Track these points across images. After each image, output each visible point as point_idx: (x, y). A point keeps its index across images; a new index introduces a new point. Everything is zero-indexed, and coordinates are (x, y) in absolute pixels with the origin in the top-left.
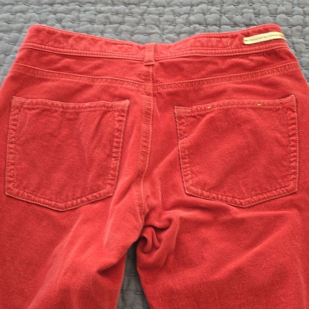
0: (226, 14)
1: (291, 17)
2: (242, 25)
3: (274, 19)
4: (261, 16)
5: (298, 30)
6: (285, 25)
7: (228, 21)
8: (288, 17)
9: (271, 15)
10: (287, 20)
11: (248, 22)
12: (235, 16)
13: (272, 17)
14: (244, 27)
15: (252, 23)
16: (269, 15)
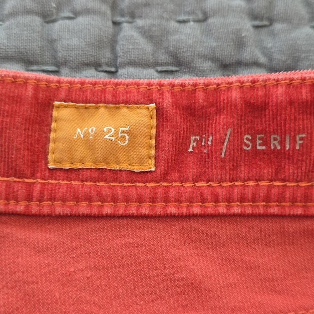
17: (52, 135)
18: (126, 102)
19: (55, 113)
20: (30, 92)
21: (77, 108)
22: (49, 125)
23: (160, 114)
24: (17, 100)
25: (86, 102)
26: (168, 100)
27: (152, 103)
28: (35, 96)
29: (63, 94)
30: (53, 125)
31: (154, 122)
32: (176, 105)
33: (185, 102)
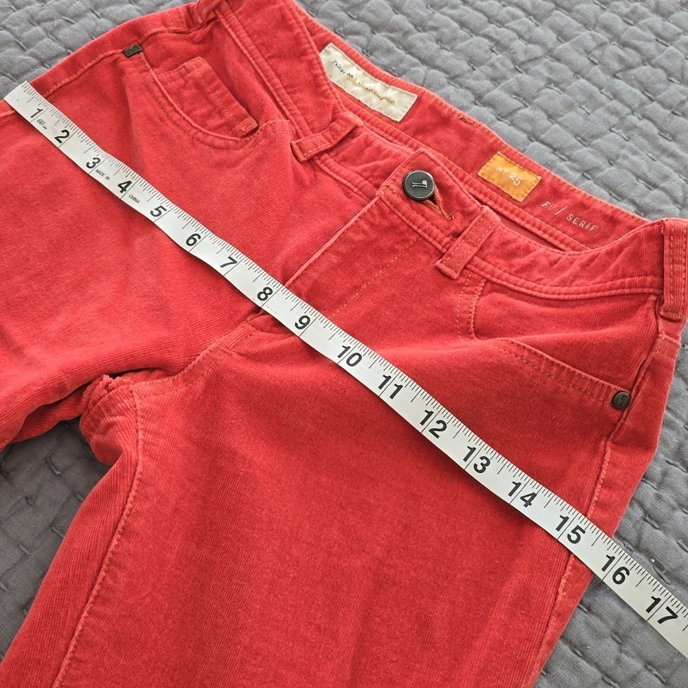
17: (488, 163)
18: (530, 170)
19: (495, 156)
20: (492, 140)
21: (506, 160)
22: (489, 159)
23: (541, 183)
24: (484, 141)
25: (512, 160)
26: (548, 180)
27: (541, 176)
28: (492, 144)
29: (504, 151)
30: (491, 160)
31: (536, 184)
32: (550, 185)
33: (555, 186)
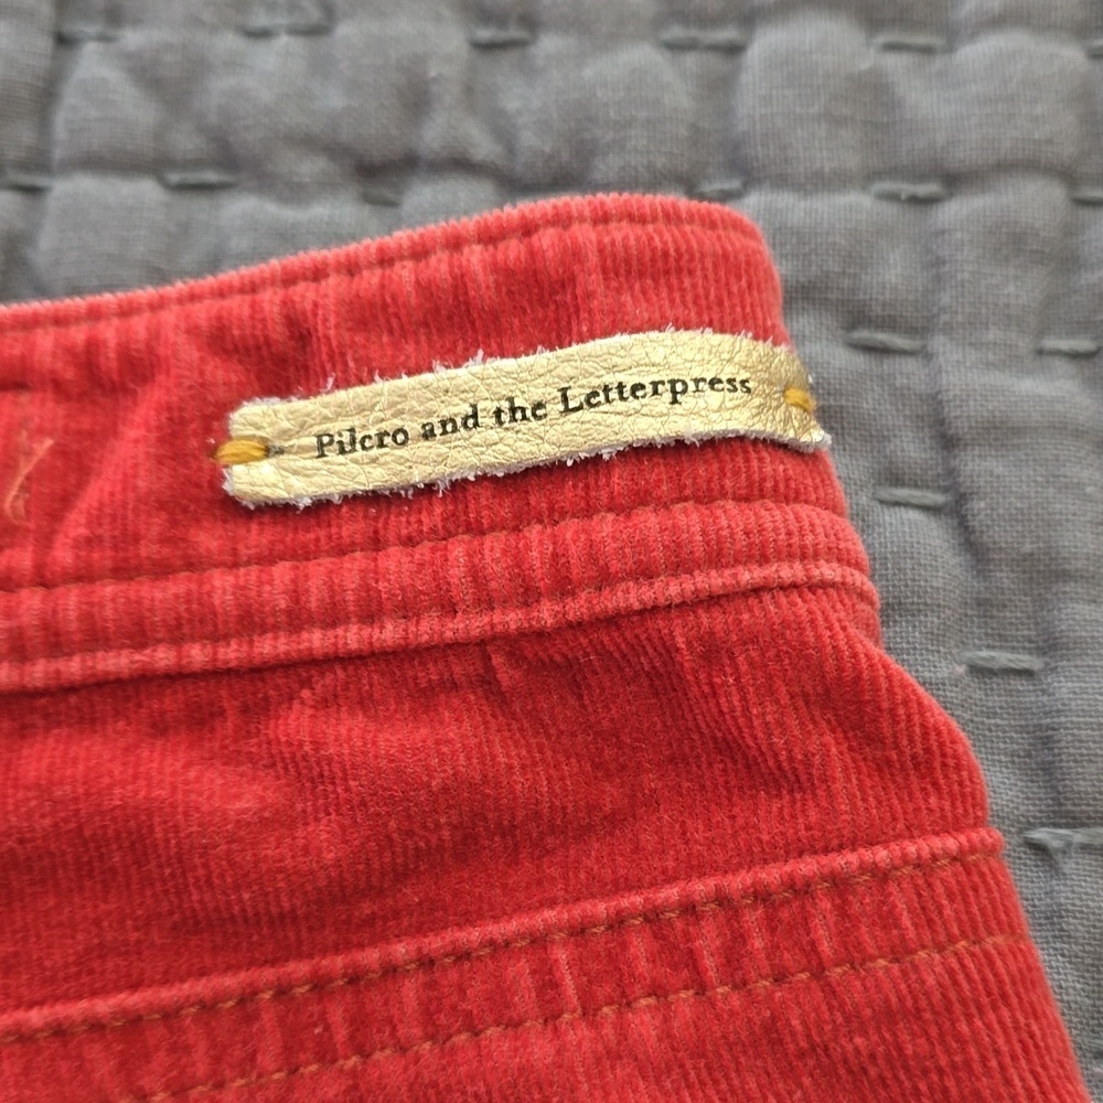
0: (137, 22)
1: (927, 51)
2: (310, 167)
3: (719, 88)
4: (549, 44)
5: (1011, 243)
6: (852, 161)
7: (137, 111)
8: (895, 63)
9: (676, 32)
10: (875, 91)
11: (378, 129)
12: (229, 42)
13: (690, 60)
14: (326, 186)
15: (433, 136)
16: (659, 23)
